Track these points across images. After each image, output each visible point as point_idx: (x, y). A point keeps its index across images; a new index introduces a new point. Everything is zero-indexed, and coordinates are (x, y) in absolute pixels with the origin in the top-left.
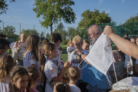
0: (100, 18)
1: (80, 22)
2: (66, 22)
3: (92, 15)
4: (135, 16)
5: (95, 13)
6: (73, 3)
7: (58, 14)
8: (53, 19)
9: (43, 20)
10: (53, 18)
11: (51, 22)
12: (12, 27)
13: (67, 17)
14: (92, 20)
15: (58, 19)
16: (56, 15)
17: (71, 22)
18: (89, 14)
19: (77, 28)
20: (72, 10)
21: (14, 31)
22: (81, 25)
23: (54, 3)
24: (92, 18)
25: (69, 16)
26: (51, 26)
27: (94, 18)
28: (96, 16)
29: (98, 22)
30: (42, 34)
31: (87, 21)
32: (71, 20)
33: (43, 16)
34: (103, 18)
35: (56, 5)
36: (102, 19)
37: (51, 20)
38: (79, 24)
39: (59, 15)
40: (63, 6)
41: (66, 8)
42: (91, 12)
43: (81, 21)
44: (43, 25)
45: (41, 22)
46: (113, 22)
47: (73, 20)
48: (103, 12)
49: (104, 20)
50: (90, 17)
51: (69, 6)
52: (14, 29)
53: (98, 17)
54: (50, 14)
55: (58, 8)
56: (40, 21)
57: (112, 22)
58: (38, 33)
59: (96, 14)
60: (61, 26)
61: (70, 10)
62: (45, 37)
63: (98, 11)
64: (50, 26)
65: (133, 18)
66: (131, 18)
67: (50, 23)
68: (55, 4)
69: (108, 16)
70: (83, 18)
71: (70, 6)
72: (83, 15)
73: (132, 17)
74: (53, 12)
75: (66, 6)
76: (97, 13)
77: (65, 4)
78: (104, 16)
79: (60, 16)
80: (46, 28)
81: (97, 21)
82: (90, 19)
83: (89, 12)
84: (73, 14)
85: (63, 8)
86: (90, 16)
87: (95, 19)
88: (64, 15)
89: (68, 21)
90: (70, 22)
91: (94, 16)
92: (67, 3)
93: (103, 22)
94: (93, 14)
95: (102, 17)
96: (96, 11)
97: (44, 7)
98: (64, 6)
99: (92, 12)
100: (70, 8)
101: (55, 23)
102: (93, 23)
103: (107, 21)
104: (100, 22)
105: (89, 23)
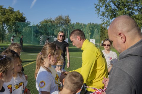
0: (16, 16)
3: (6, 12)
4: (48, 19)
5: (10, 10)
14: (6, 17)
18: (2, 10)
27: (9, 15)
28: (11, 14)
29: (12, 20)
34: (18, 16)
42: (4, 9)
46: (28, 22)
48: (18, 11)
49: (19, 19)
53: (14, 15)
59: (11, 12)
63: (13, 9)
65: (47, 20)
66: (45, 20)
69: (23, 15)
73: (46, 20)
76: (11, 11)
78: (19, 14)
81: (12, 19)
82: (4, 16)
83: (2, 8)
86: (4, 12)
87: (10, 17)
91: (8, 14)
93: (19, 21)
94: (7, 11)
95: (17, 16)
96: (10, 9)
102: (7, 21)
103: (22, 19)
104: (16, 21)
105: (3, 20)
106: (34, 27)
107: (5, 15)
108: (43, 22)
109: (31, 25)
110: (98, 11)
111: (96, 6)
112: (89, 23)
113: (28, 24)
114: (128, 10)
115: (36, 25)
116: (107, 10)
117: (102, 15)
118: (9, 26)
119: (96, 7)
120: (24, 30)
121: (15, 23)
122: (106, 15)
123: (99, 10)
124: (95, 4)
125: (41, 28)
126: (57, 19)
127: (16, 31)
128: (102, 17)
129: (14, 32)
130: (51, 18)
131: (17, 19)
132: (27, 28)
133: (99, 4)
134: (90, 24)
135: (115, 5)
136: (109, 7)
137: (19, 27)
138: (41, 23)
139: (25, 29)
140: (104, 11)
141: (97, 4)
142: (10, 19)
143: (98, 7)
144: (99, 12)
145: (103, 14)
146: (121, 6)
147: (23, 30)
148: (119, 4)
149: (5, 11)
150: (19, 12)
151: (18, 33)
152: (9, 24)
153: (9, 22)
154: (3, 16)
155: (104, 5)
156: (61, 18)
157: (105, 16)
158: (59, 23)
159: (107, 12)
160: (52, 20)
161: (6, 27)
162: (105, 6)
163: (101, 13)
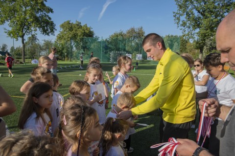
0: (83, 31)
1: (59, 35)
2: (43, 34)
4: (119, 32)
5: (77, 25)
6: (51, 10)
7: (32, 22)
8: (25, 29)
9: (10, 29)
10: (25, 27)
11: (23, 32)
13: (44, 27)
15: (32, 29)
16: (29, 23)
17: (50, 34)
18: (69, 25)
19: (56, 42)
20: (50, 18)
22: (60, 38)
23: (26, 8)
25: (47, 26)
26: (22, 36)
27: (76, 31)
28: (78, 29)
29: (80, 36)
31: (68, 34)
32: (49, 30)
33: (9, 23)
34: (86, 31)
35: (30, 11)
37: (23, 29)
38: (57, 36)
39: (34, 24)
41: (42, 16)
42: (71, 24)
43: (59, 33)
44: (10, 35)
45: (6, 31)
47: (52, 31)
48: (85, 25)
49: (87, 34)
50: (71, 29)
51: (46, 14)
53: (81, 30)
54: (21, 22)
55: (32, 14)
56: (5, 29)
57: (95, 37)
59: (78, 27)
60: (33, 38)
61: (48, 19)
62: (9, 51)
63: (80, 23)
64: (20, 37)
65: (117, 34)
66: (115, 34)
67: (21, 34)
69: (91, 29)
70: (62, 30)
71: (48, 14)
72: (62, 26)
74: (25, 19)
75: (41, 13)
76: (79, 25)
78: (87, 29)
79: (35, 26)
80: (15, 39)
81: (79, 34)
83: (69, 23)
84: (52, 24)
85: (38, 15)
86: (71, 28)
88: (40, 24)
89: (45, 32)
90: (48, 34)
91: (76, 29)
92: (44, 10)
94: (74, 26)
96: (77, 23)
97: (10, 11)
98: (39, 13)
100: (48, 16)
101: (28, 33)
102: (74, 37)
103: (90, 34)
104: (83, 36)
105: (70, 36)
106: (104, 42)
107: (73, 30)
108: (112, 36)
109: (100, 40)
110: (177, 21)
111: (174, 14)
112: (167, 35)
113: (97, 39)
114: (216, 18)
115: (105, 40)
116: (189, 18)
117: (182, 25)
118: (76, 42)
119: (175, 16)
120: (92, 46)
121: (83, 39)
122: (188, 25)
123: (178, 19)
124: (174, 13)
125: (111, 43)
126: (129, 32)
127: (84, 48)
128: (182, 27)
129: (81, 48)
130: (121, 31)
131: (85, 34)
132: (95, 44)
133: (179, 12)
134: (169, 36)
135: (199, 12)
136: (191, 16)
137: (87, 43)
138: (110, 37)
140: (185, 20)
141: (176, 12)
142: (77, 34)
143: (177, 16)
144: (179, 21)
145: (184, 24)
146: (206, 14)
148: (204, 11)
149: (72, 26)
150: (87, 27)
151: (86, 49)
152: (77, 40)
153: (76, 38)
154: (70, 32)
155: (185, 13)
156: (133, 30)
157: (186, 27)
158: (132, 37)
159: (189, 22)
160: (123, 33)
161: (73, 44)
162: (187, 14)
163: (181, 23)
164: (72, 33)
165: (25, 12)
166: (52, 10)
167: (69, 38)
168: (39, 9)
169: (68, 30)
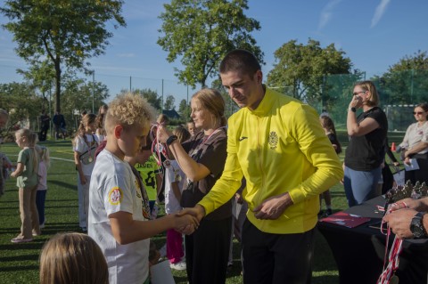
0: (324, 61)
1: (272, 72)
3: (302, 54)
4: (414, 56)
5: (311, 48)
6: (256, 25)
7: (221, 53)
8: (208, 66)
9: (183, 68)
10: (208, 63)
11: (204, 72)
12: (100, 84)
14: (302, 65)
16: (215, 56)
18: (294, 50)
20: (253, 42)
21: (105, 96)
22: (274, 78)
23: (210, 26)
24: (304, 62)
26: (203, 81)
27: (308, 61)
28: (314, 56)
29: (317, 72)
30: (169, 103)
31: (290, 70)
33: (182, 57)
34: (330, 60)
35: (217, 32)
36: (327, 63)
37: (204, 67)
40: (231, 33)
41: (240, 38)
42: (298, 47)
43: (273, 68)
44: (182, 79)
45: (177, 73)
46: (356, 71)
48: (331, 46)
49: (333, 66)
50: (297, 58)
51: (247, 33)
52: (105, 88)
53: (318, 58)
54: (201, 54)
55: (221, 38)
56: (176, 69)
57: (352, 71)
58: (159, 100)
59: (314, 52)
61: (249, 42)
63: (318, 44)
64: (200, 81)
65: (409, 61)
66: (403, 61)
67: (200, 76)
68: (213, 27)
69: (342, 55)
70: (278, 62)
71: (250, 33)
72: (279, 53)
73: (406, 60)
74: (209, 47)
75: (238, 32)
76: (315, 49)
77: (236, 27)
78: (333, 56)
80: (190, 87)
81: (315, 68)
82: (298, 64)
83: (294, 46)
84: (257, 51)
85: (231, 38)
86: (299, 55)
87: (311, 65)
91: (307, 57)
92: (242, 26)
93: (332, 73)
94: (305, 52)
95: (327, 60)
96: (312, 44)
97: (186, 35)
98: (234, 33)
99: (301, 46)
100: (250, 37)
101: (213, 74)
102: (305, 74)
103: (339, 67)
104: (324, 72)
105: (295, 74)
107: (301, 60)
113: (357, 76)
118: (309, 85)
121: (322, 78)
125: (391, 84)
127: (325, 99)
129: (319, 100)
130: (421, 53)
131: (327, 67)
137: (331, 87)
138: (391, 70)
139: (347, 90)
142: (311, 68)
147: (342, 93)
149: (299, 51)
150: (334, 50)
151: (328, 102)
152: (310, 82)
153: (309, 78)
154: (296, 65)
160: (424, 58)
161: (302, 90)
164: (299, 67)
165: (209, 35)
166: (258, 23)
167: (291, 77)
168: (233, 26)
169: (291, 60)
